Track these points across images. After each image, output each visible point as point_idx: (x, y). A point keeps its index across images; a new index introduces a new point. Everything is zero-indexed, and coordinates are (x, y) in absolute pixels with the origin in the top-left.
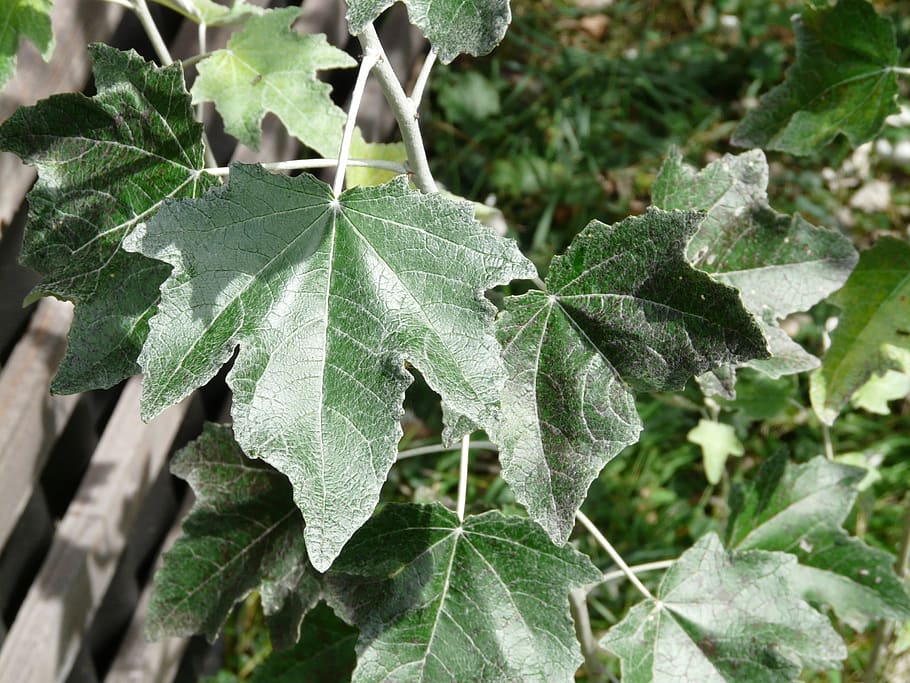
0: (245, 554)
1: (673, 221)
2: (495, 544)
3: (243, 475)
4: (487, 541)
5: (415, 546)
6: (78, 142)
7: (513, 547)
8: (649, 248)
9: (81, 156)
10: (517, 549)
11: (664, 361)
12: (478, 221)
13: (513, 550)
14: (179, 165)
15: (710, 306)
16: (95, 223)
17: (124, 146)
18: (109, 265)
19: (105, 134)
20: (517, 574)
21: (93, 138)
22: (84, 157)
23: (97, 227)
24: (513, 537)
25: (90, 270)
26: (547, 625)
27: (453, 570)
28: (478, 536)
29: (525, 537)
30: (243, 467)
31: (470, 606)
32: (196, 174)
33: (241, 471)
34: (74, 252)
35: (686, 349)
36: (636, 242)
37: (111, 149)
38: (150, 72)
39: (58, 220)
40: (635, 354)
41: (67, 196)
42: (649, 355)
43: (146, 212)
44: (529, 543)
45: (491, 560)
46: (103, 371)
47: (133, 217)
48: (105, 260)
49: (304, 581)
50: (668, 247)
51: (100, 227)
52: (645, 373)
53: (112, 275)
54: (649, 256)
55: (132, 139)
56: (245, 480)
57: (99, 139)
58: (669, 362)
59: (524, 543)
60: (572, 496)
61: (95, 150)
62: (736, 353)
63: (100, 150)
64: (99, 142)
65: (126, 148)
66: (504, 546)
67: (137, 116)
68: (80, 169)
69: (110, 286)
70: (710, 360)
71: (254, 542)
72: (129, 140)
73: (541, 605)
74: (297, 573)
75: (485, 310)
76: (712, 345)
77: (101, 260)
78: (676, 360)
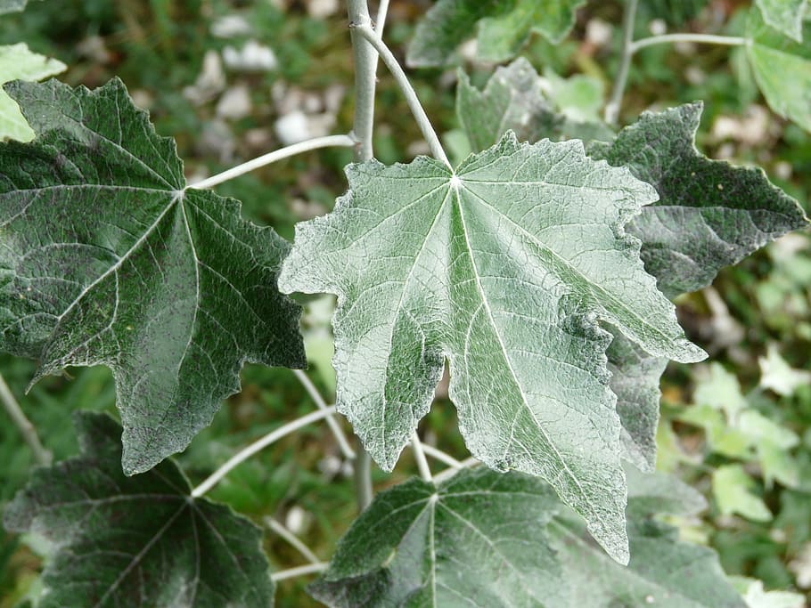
0: (116, 591)
1: (668, 122)
2: (469, 501)
3: (93, 510)
4: (461, 499)
5: (400, 528)
6: (13, 197)
7: (485, 497)
8: (649, 155)
9: (24, 211)
10: (489, 497)
11: (692, 261)
12: (589, 158)
13: (486, 499)
14: (154, 190)
15: (729, 193)
16: (73, 278)
17: (72, 187)
18: (119, 319)
19: (44, 180)
20: (495, 522)
21: (32, 188)
22: (26, 211)
23: (77, 284)
24: (484, 487)
25: (99, 331)
26: (535, 563)
27: (435, 539)
28: (452, 498)
29: (495, 483)
30: (90, 501)
31: (462, 569)
32: (179, 194)
33: (89, 507)
34: (60, 318)
35: (712, 244)
36: (633, 152)
37: (58, 194)
38: (83, 97)
39: (25, 288)
40: (661, 263)
41: (25, 259)
42: (676, 259)
43: (131, 251)
44: (500, 488)
45: (467, 517)
46: (170, 434)
47: (117, 261)
48: (111, 314)
49: (201, 598)
50: (669, 147)
51: (81, 282)
52: (676, 279)
53: (129, 328)
54: (651, 162)
55: (82, 176)
56: (98, 514)
57: (39, 188)
58: (698, 260)
59: (495, 489)
60: (645, 420)
61: (39, 200)
62: (769, 231)
63: (44, 198)
64: (39, 190)
65: (76, 189)
66: (477, 499)
67: (83, 149)
68: (28, 226)
69: (133, 339)
70: (743, 245)
71: (123, 575)
72: (78, 178)
73: (523, 545)
74: (188, 592)
75: (629, 246)
76: (740, 231)
77: (106, 316)
78: (704, 255)
